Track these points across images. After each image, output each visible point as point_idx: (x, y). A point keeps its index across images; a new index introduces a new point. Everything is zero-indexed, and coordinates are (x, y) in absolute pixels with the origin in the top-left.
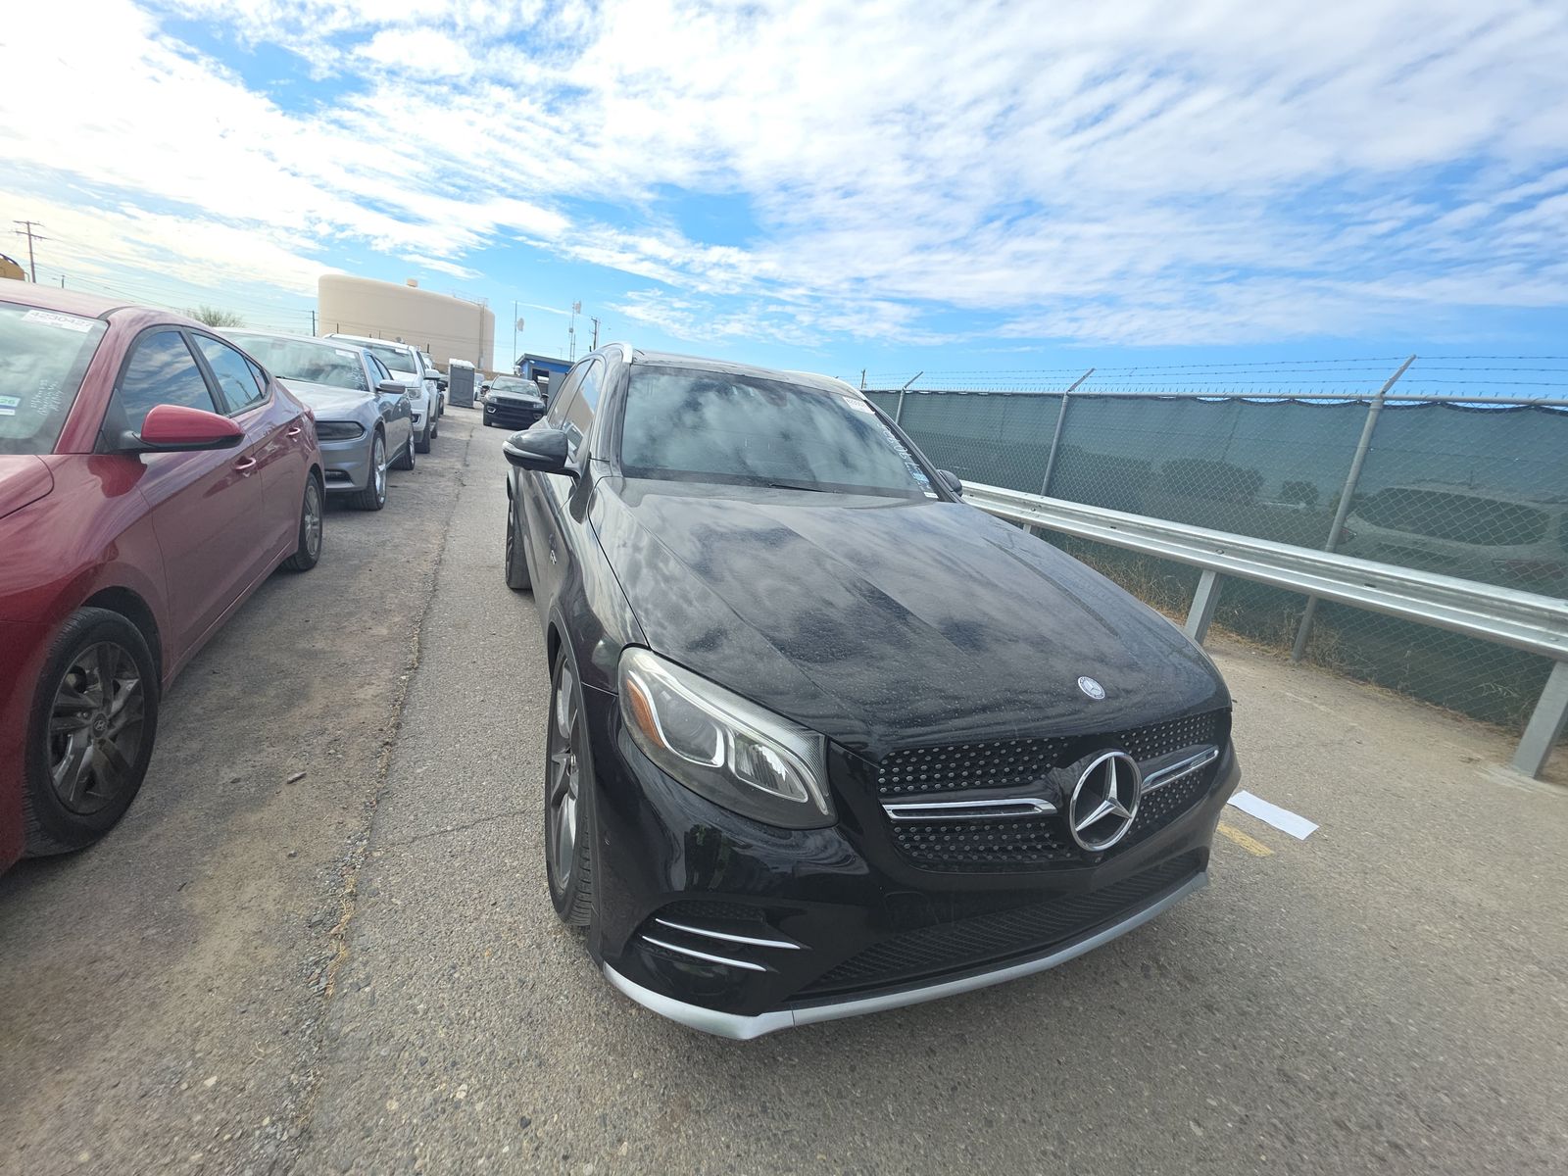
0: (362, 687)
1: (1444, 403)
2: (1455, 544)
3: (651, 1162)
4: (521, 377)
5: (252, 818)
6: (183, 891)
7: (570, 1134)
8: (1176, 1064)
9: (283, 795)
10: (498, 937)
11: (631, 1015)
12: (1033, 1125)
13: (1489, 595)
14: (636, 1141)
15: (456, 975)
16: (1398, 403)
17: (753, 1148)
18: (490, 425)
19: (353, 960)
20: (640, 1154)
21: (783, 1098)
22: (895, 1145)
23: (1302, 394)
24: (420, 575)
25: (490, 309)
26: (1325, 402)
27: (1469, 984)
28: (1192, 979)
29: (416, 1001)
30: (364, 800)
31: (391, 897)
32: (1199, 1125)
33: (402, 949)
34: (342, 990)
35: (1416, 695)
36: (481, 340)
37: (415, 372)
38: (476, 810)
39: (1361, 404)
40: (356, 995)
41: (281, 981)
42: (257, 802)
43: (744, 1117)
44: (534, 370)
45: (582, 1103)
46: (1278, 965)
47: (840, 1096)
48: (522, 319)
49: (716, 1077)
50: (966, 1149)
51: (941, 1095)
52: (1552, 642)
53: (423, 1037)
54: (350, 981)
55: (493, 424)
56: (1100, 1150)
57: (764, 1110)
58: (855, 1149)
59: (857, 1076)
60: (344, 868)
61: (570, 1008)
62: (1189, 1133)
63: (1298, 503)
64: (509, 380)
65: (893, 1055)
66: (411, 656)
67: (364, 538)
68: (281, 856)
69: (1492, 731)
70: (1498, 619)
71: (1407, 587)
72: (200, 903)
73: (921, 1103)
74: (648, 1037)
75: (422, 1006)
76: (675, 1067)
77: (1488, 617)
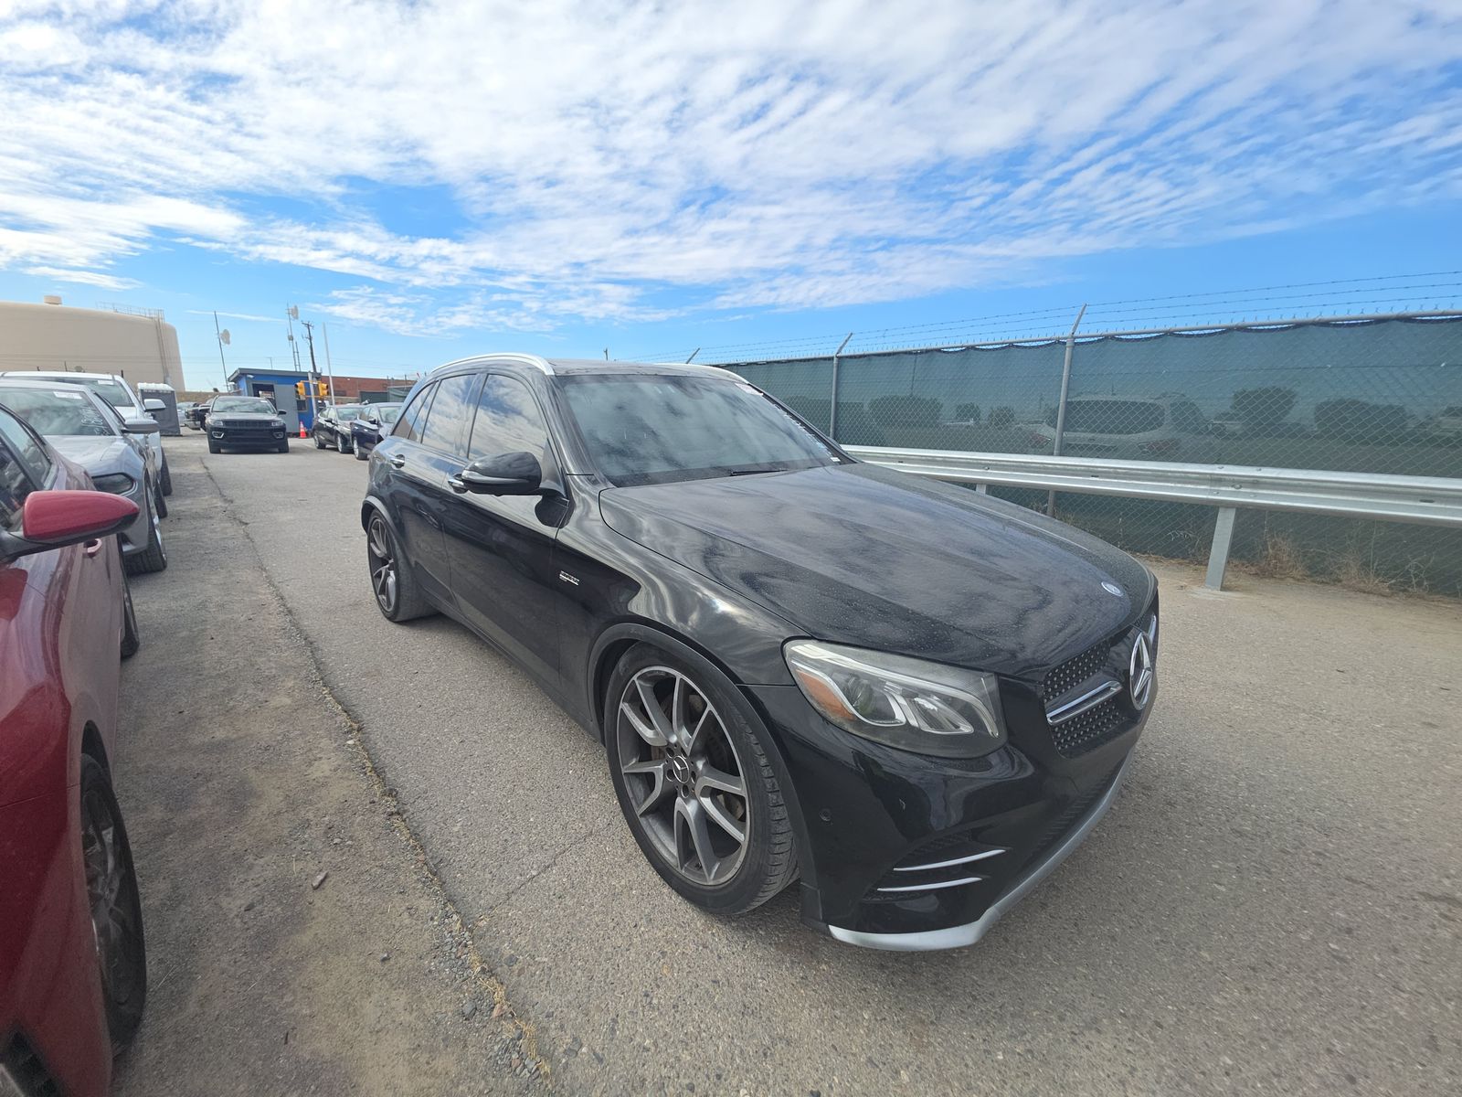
0: (310, 765)
1: (1113, 337)
2: (1117, 437)
3: (931, 1076)
4: (239, 393)
5: (305, 938)
6: (291, 1042)
7: (857, 1087)
8: (1181, 850)
9: (318, 903)
10: (663, 953)
11: (824, 970)
12: (1137, 927)
13: (1172, 469)
14: (907, 1067)
15: (655, 1001)
16: (1083, 340)
17: (989, 1030)
18: (220, 453)
19: (545, 1030)
20: (918, 1075)
21: (979, 983)
22: (1072, 981)
23: (1017, 340)
24: (277, 631)
25: (168, 320)
26: (1034, 344)
27: (1280, 736)
28: (1149, 788)
29: (638, 1039)
30: (415, 877)
31: (533, 957)
32: (1220, 884)
33: (585, 1000)
34: (560, 1061)
35: (1130, 549)
36: (162, 358)
37: (132, 405)
38: (546, 847)
39: (1059, 343)
40: (578, 1060)
41: (483, 1082)
42: (297, 920)
43: (966, 1010)
44: (254, 386)
45: (845, 1057)
46: (1184, 760)
47: (1014, 964)
48: (225, 331)
49: (923, 989)
50: (1114, 963)
51: (1072, 933)
52: (1214, 495)
53: (672, 1067)
54: (561, 1050)
55: (222, 451)
56: (1184, 926)
57: (975, 998)
58: (1051, 997)
59: (1013, 944)
60: (454, 950)
61: (773, 987)
62: (1219, 892)
63: (969, 421)
64: (229, 400)
65: (1023, 918)
66: (339, 719)
67: (173, 605)
68: (374, 964)
69: (1181, 564)
70: (1179, 485)
71: (1118, 473)
72: (324, 1047)
73: (1065, 945)
74: (851, 982)
75: (647, 1041)
76: (890, 996)
77: (1173, 485)
